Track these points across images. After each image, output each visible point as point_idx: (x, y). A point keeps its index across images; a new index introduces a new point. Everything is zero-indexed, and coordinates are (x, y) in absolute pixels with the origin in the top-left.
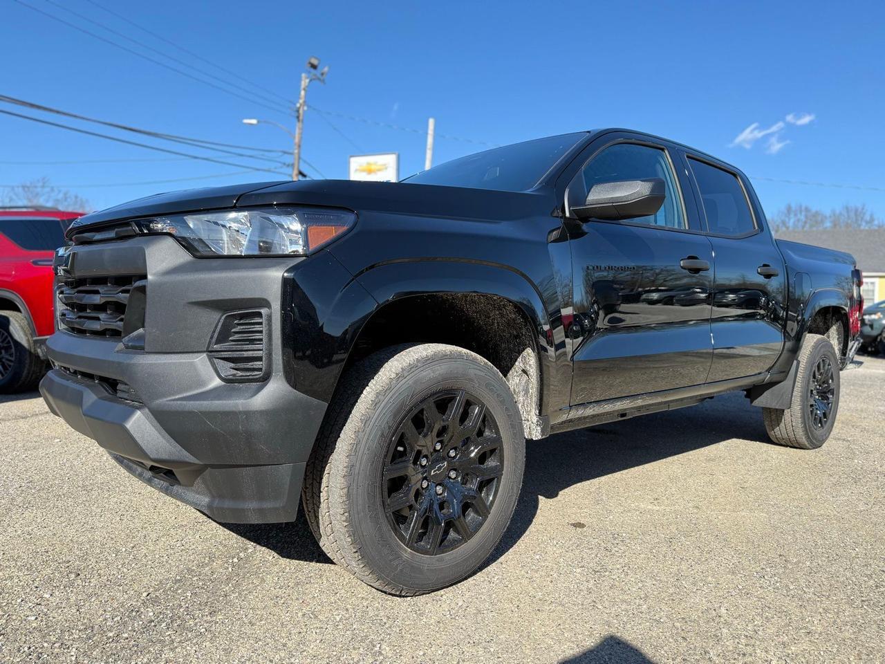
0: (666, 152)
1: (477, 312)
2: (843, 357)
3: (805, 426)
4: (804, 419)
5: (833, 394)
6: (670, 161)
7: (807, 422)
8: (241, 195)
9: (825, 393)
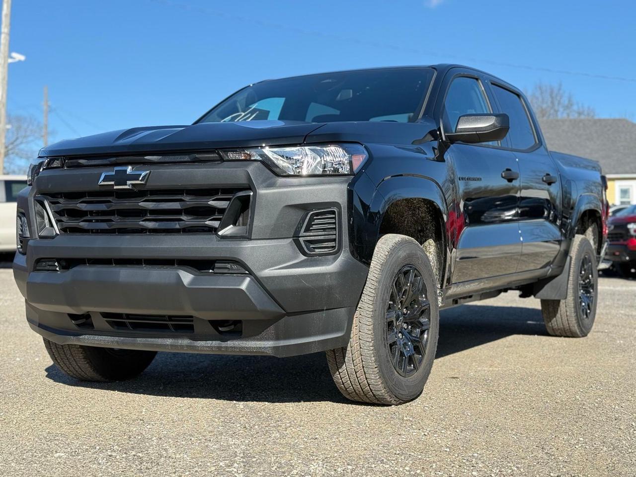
0: (480, 81)
1: (396, 213)
2: (598, 256)
3: (577, 315)
4: (576, 309)
5: (593, 289)
6: (483, 89)
7: (578, 311)
8: (306, 136)
9: (587, 287)
